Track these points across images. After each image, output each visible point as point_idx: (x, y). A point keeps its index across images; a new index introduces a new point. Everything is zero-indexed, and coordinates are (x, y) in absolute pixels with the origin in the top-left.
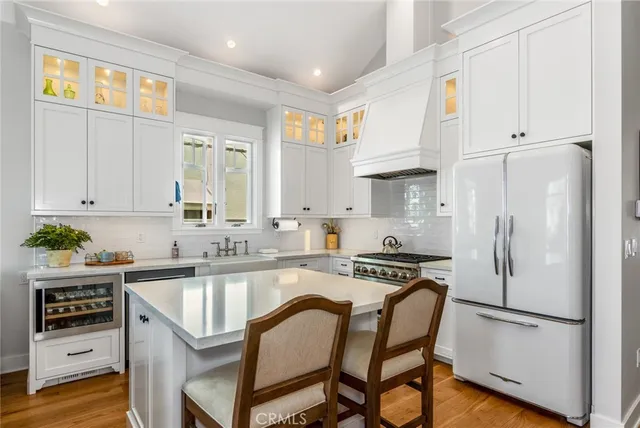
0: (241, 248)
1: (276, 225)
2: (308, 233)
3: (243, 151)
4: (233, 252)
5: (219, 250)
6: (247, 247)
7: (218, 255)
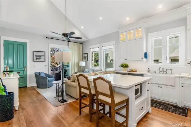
4: (165, 73)
5: (160, 71)
6: (172, 72)
7: (160, 73)
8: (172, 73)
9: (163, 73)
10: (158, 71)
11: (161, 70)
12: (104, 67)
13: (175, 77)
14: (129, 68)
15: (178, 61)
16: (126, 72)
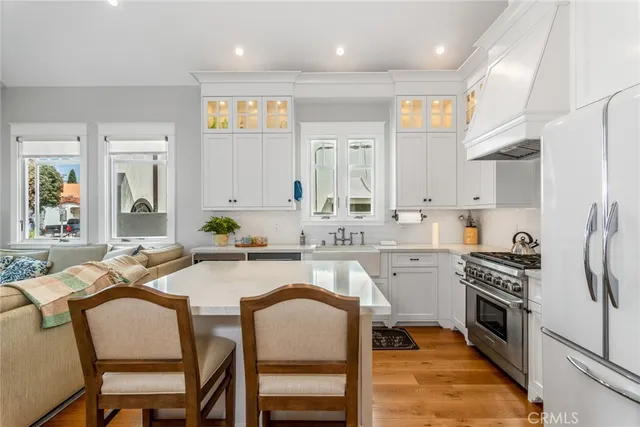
0: (357, 239)
1: (396, 217)
2: (435, 226)
3: (367, 147)
4: (349, 242)
5: (336, 239)
6: (363, 238)
7: (336, 244)
8: (363, 243)
9: (343, 244)
10: (330, 240)
11: (339, 236)
12: (115, 236)
13: (382, 252)
14: (240, 235)
15: (370, 210)
16: (232, 249)
